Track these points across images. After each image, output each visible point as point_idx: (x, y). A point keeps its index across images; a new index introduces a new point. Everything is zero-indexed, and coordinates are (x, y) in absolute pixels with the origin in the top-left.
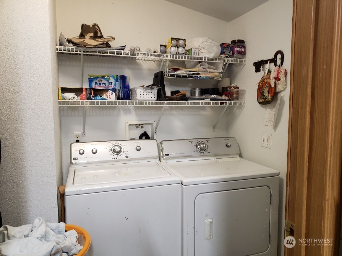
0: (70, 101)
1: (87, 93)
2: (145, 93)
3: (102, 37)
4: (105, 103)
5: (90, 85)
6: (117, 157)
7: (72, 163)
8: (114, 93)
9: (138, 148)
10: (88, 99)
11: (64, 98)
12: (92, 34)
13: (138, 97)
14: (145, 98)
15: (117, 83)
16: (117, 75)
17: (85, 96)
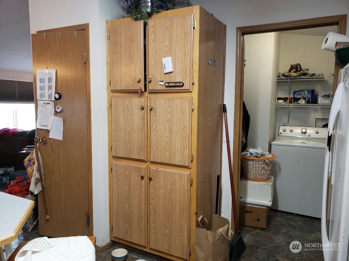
0: (281, 104)
1: (290, 100)
2: (323, 100)
3: (301, 70)
4: (298, 105)
5: (294, 96)
6: (303, 136)
7: (279, 135)
8: (304, 100)
9: (317, 132)
10: (290, 103)
11: (278, 103)
12: (295, 70)
13: (319, 102)
14: (323, 103)
15: (309, 94)
16: (309, 90)
17: (289, 102)
